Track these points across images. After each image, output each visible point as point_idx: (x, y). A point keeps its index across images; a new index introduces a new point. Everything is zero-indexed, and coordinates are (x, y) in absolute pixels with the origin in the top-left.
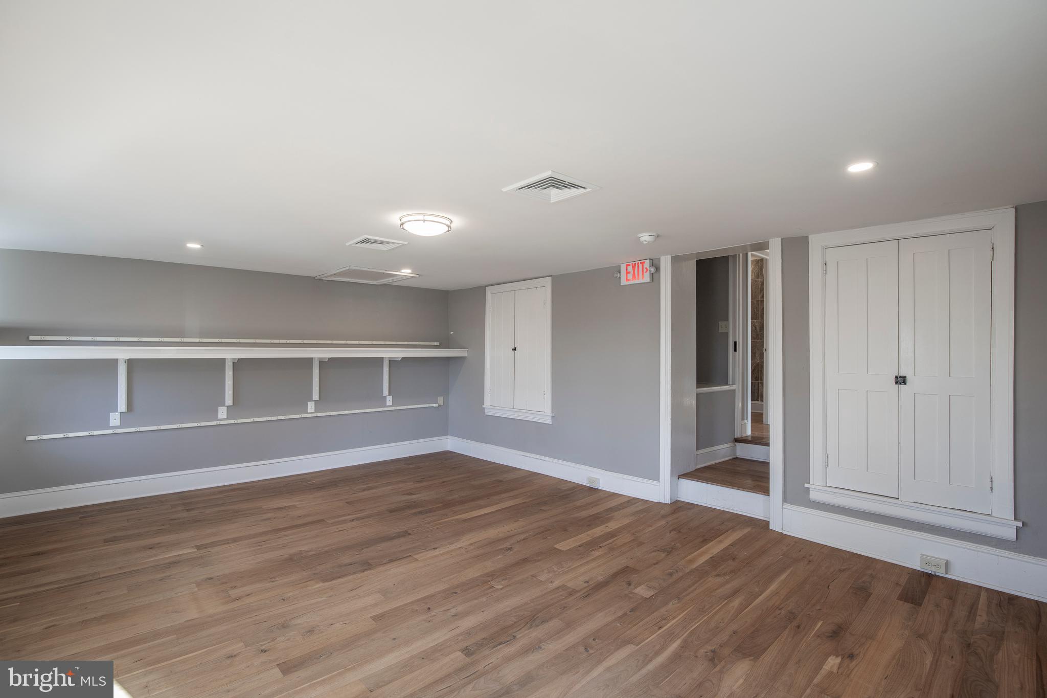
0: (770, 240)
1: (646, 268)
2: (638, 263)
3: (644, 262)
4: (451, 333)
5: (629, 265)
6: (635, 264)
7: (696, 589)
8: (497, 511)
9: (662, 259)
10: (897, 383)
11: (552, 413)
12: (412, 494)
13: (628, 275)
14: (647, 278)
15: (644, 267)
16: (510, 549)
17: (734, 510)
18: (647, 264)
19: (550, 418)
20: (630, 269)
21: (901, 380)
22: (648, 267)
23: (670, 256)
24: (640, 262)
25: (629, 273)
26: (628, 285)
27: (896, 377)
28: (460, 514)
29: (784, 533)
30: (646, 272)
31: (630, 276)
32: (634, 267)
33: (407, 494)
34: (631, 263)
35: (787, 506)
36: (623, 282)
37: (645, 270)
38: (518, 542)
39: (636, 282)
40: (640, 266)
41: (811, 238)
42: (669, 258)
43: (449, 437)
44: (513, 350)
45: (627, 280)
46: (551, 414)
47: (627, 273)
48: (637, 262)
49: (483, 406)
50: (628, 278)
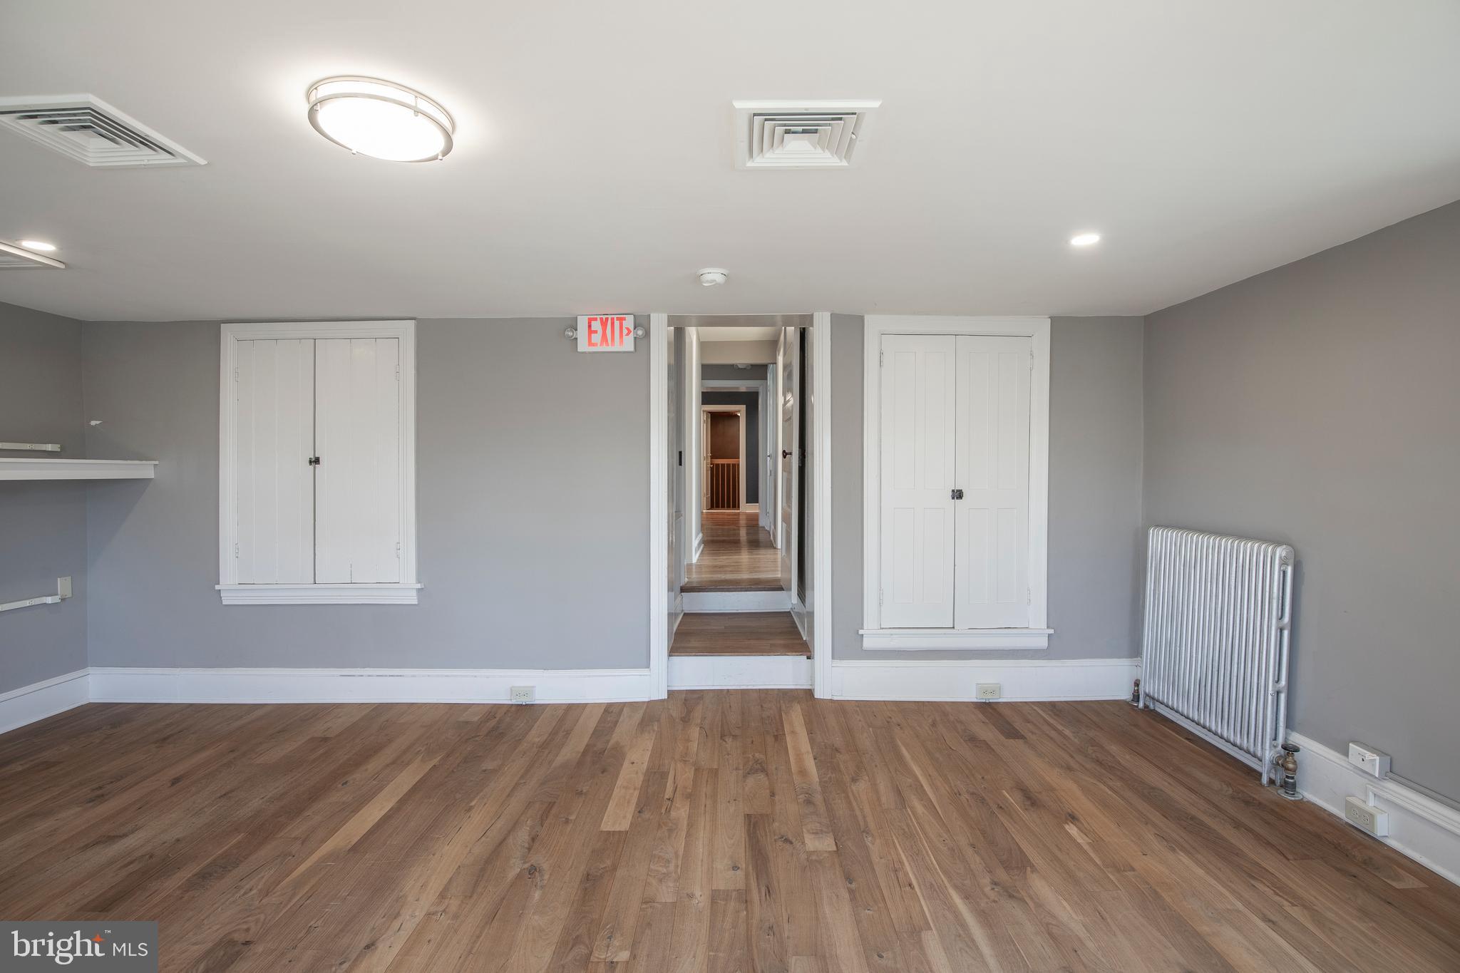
0: (815, 314)
1: (628, 329)
2: (613, 319)
3: (624, 319)
4: (93, 423)
5: (596, 319)
6: (607, 319)
7: (862, 810)
8: (402, 802)
9: (654, 317)
10: (953, 498)
11: (419, 582)
12: (111, 839)
13: (593, 335)
14: (628, 344)
15: (624, 326)
16: (533, 871)
17: (753, 685)
18: (629, 322)
19: (414, 593)
20: (596, 325)
21: (958, 495)
22: (632, 328)
23: (666, 315)
24: (615, 316)
25: (596, 332)
26: (590, 353)
27: (953, 491)
28: (323, 841)
29: (835, 698)
30: (628, 334)
31: (597, 338)
32: (604, 324)
33: (96, 843)
34: (598, 317)
35: (837, 663)
36: (583, 346)
37: (625, 331)
38: (529, 849)
39: (605, 348)
40: (617, 323)
41: (868, 319)
42: (664, 317)
43: (90, 670)
44: (311, 462)
45: (590, 344)
46: (419, 586)
47: (591, 332)
48: (610, 317)
49: (217, 587)
50: (593, 341)
